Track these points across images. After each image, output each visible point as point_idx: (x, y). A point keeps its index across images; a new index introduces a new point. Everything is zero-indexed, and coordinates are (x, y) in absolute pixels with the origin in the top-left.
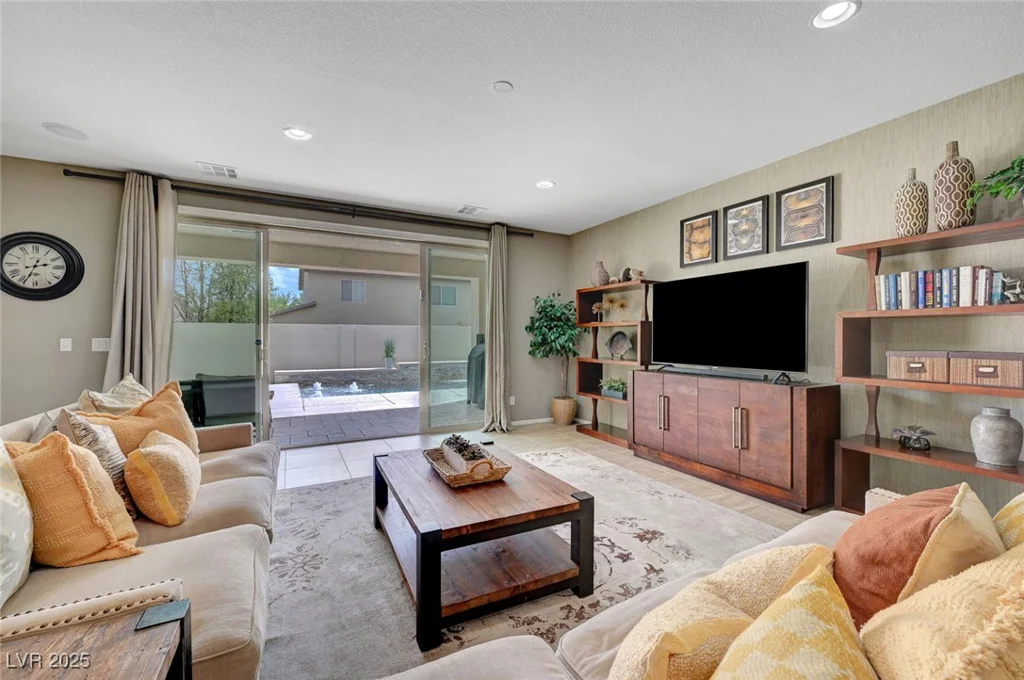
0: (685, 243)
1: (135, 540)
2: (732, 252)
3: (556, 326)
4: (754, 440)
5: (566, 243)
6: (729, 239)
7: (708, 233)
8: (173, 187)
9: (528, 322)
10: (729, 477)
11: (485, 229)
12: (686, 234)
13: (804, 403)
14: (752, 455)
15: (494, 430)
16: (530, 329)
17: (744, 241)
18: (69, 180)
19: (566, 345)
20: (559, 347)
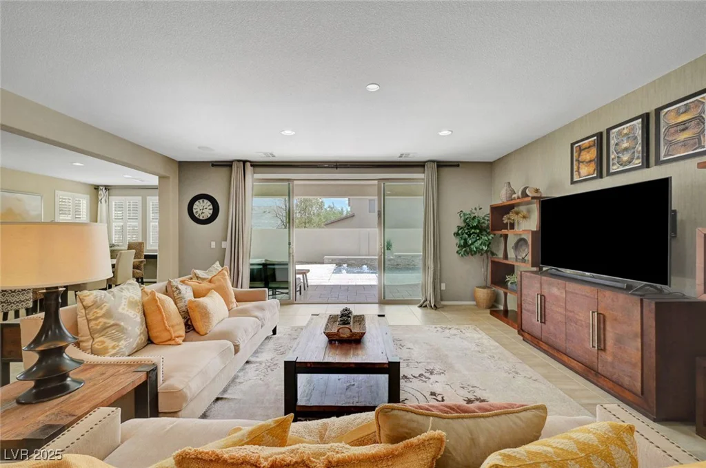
0: (575, 163)
1: (183, 338)
2: (614, 169)
3: (474, 233)
4: (610, 343)
5: (487, 168)
6: (612, 156)
7: (593, 153)
8: (251, 166)
9: (456, 230)
10: (590, 372)
11: (419, 165)
12: (575, 155)
13: (653, 315)
14: (608, 357)
15: (426, 306)
16: (457, 234)
17: (625, 158)
18: (214, 168)
19: (481, 248)
20: (475, 249)
